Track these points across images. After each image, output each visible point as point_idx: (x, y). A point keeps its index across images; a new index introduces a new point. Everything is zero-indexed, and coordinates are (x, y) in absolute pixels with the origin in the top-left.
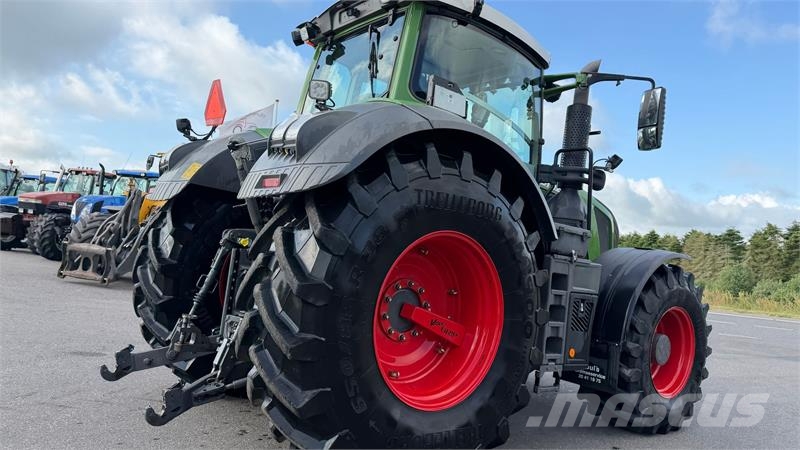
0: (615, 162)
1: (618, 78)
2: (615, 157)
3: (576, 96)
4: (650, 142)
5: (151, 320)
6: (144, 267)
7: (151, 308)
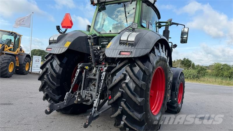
0: (175, 46)
1: (177, 24)
2: (176, 45)
3: (166, 28)
4: (183, 41)
5: (51, 93)
6: (48, 75)
7: (50, 89)
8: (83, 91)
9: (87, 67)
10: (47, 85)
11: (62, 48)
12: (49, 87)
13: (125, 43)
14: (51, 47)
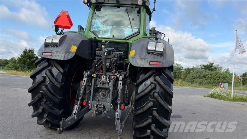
5: (50, 108)
6: (46, 86)
7: (49, 102)
8: (92, 102)
9: (94, 76)
10: (45, 98)
11: (68, 54)
12: (48, 101)
13: (153, 53)
14: (50, 52)
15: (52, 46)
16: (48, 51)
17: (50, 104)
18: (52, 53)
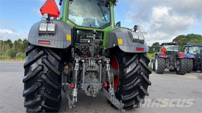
8: (84, 84)
9: (83, 61)
10: (44, 85)
11: (65, 42)
12: (47, 88)
13: (136, 41)
14: (47, 40)
15: (47, 34)
16: (44, 40)
17: (49, 91)
18: (49, 41)
